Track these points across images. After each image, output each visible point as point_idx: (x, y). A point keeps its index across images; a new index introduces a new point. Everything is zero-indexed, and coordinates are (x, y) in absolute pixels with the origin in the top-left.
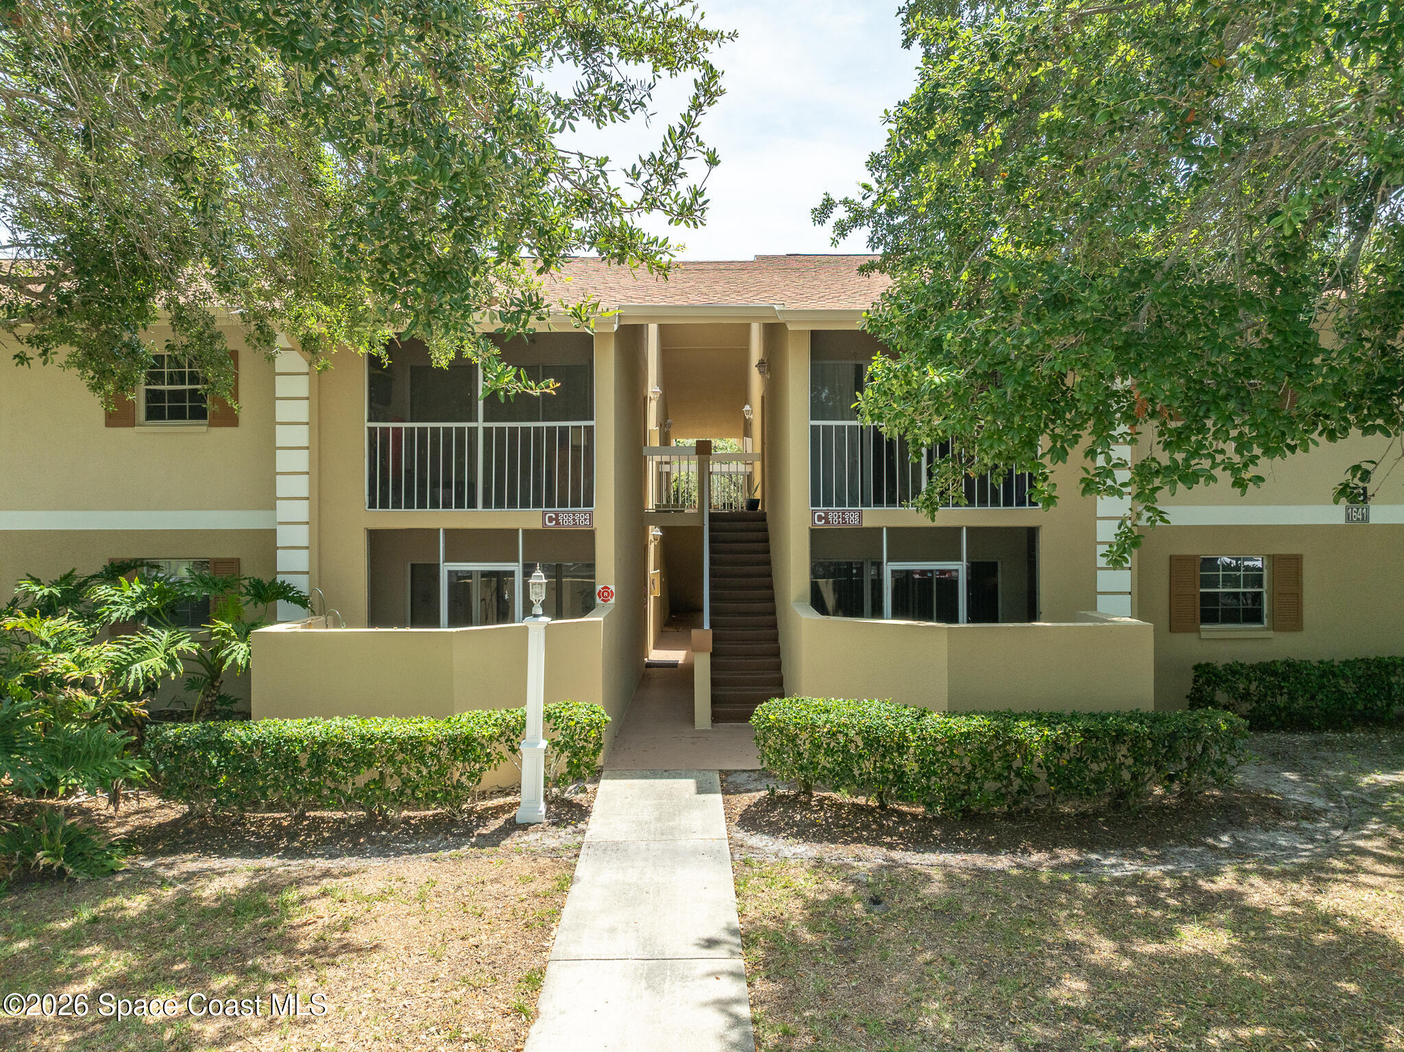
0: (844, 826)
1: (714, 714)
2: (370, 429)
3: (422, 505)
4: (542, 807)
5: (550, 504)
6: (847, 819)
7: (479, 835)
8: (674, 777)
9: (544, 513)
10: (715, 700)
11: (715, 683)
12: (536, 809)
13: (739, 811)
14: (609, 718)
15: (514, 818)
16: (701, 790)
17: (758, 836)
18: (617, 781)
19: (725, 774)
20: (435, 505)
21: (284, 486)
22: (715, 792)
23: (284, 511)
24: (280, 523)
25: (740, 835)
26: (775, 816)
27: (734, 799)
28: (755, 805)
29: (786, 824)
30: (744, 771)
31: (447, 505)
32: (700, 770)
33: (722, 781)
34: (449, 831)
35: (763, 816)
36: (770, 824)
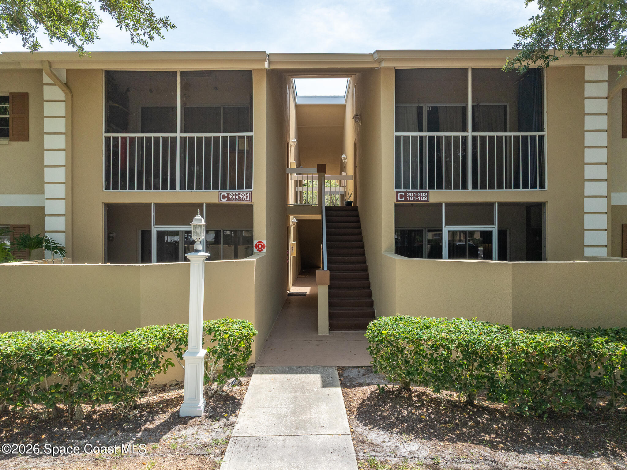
0: (445, 422)
1: (330, 325)
2: (106, 137)
3: (140, 188)
4: (202, 403)
5: (224, 187)
6: (445, 414)
7: (146, 430)
8: (305, 373)
9: (220, 193)
10: (331, 316)
11: (331, 305)
12: (196, 405)
13: (355, 404)
14: (256, 332)
15: (178, 412)
16: (326, 384)
17: (375, 431)
18: (264, 376)
19: (341, 369)
20: (148, 187)
21: (50, 175)
22: (336, 386)
23: (50, 191)
24: (47, 199)
25: (360, 429)
26: (386, 410)
27: (351, 392)
28: (369, 399)
29: (397, 419)
30: (354, 367)
31: (156, 188)
32: (323, 367)
33: (340, 376)
34: (120, 427)
35: (376, 411)
36: (383, 418)
